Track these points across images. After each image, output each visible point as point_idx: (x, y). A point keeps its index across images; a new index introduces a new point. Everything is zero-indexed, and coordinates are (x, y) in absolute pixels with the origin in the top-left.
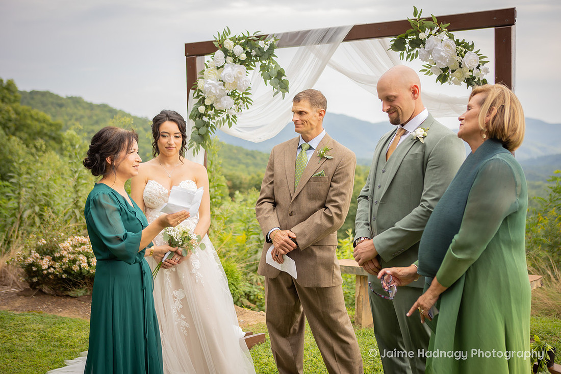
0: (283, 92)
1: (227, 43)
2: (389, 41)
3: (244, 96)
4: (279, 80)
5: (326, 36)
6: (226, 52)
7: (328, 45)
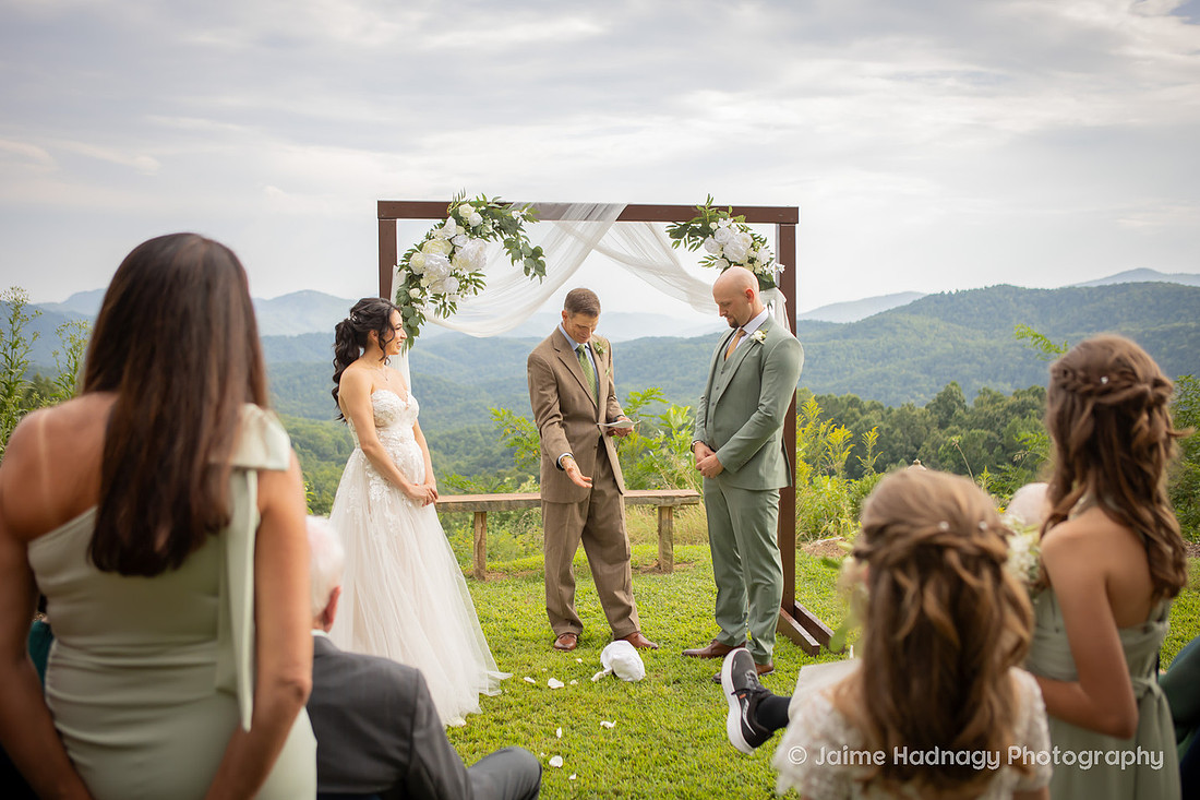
0: (540, 276)
1: (467, 209)
2: (663, 227)
3: (473, 277)
4: (535, 260)
5: (593, 212)
6: (459, 220)
7: (595, 223)
